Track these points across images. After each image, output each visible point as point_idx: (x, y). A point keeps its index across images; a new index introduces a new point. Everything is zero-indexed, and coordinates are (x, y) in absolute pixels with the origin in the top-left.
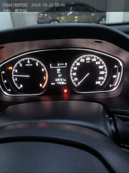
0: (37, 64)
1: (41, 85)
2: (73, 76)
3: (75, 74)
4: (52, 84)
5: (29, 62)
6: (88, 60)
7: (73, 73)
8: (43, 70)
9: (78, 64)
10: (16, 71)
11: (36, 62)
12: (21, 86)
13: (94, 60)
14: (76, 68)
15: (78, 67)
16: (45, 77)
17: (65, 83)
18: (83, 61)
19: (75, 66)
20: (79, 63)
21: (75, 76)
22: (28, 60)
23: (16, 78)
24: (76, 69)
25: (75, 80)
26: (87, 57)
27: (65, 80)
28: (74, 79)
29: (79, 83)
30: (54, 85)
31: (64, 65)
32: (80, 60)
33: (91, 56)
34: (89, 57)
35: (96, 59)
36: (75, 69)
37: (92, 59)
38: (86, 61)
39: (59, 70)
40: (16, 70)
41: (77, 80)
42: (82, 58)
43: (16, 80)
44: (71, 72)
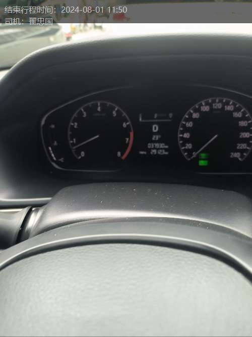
0: (114, 113)
1: (119, 154)
2: (182, 138)
3: (187, 135)
4: (142, 153)
5: (99, 109)
6: (216, 107)
7: (183, 132)
8: (124, 125)
9: (196, 116)
11: (114, 109)
12: (83, 154)
13: (229, 108)
14: (191, 123)
15: (194, 120)
16: (127, 139)
17: (167, 153)
18: (206, 109)
19: (190, 119)
20: (198, 114)
21: (186, 138)
22: (99, 104)
23: (74, 140)
24: (190, 125)
25: (186, 148)
26: (214, 101)
27: (167, 147)
28: (185, 146)
29: (195, 154)
30: (144, 154)
31: (167, 117)
32: (200, 107)
33: (224, 101)
34: (218, 103)
35: (233, 106)
36: (187, 126)
37: (226, 107)
38: (211, 109)
39: (155, 128)
40: (76, 124)
41: (190, 147)
42: (203, 104)
43: (75, 142)
44: (181, 130)
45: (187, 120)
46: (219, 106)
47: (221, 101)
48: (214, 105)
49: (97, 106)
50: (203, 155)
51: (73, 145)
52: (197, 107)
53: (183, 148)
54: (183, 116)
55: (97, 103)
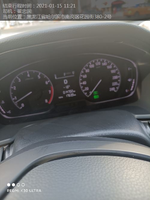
0: (39, 77)
1: (46, 101)
2: (82, 85)
3: (84, 83)
4: (60, 98)
5: (29, 75)
6: (97, 65)
7: (82, 82)
8: (47, 83)
9: (87, 71)
10: (15, 88)
11: (38, 74)
12: (23, 105)
13: (104, 64)
15: (87, 74)
16: (50, 91)
17: (75, 95)
18: (92, 66)
19: (85, 73)
20: (88, 69)
21: (85, 85)
23: (16, 97)
24: (85, 76)
25: (86, 90)
26: (96, 61)
27: (74, 91)
29: (91, 93)
30: (62, 98)
31: (72, 74)
32: (89, 66)
33: (101, 60)
35: (106, 63)
36: (84, 78)
37: (102, 64)
38: (95, 66)
39: (66, 82)
41: (88, 89)
42: (90, 64)
43: (16, 99)
44: (81, 81)
45: (83, 74)
46: (99, 63)
47: (99, 61)
48: (96, 63)
49: (27, 74)
50: (96, 93)
51: (15, 101)
52: (87, 66)
53: (84, 90)
54: (80, 72)
55: (27, 72)
